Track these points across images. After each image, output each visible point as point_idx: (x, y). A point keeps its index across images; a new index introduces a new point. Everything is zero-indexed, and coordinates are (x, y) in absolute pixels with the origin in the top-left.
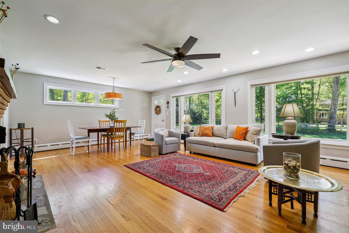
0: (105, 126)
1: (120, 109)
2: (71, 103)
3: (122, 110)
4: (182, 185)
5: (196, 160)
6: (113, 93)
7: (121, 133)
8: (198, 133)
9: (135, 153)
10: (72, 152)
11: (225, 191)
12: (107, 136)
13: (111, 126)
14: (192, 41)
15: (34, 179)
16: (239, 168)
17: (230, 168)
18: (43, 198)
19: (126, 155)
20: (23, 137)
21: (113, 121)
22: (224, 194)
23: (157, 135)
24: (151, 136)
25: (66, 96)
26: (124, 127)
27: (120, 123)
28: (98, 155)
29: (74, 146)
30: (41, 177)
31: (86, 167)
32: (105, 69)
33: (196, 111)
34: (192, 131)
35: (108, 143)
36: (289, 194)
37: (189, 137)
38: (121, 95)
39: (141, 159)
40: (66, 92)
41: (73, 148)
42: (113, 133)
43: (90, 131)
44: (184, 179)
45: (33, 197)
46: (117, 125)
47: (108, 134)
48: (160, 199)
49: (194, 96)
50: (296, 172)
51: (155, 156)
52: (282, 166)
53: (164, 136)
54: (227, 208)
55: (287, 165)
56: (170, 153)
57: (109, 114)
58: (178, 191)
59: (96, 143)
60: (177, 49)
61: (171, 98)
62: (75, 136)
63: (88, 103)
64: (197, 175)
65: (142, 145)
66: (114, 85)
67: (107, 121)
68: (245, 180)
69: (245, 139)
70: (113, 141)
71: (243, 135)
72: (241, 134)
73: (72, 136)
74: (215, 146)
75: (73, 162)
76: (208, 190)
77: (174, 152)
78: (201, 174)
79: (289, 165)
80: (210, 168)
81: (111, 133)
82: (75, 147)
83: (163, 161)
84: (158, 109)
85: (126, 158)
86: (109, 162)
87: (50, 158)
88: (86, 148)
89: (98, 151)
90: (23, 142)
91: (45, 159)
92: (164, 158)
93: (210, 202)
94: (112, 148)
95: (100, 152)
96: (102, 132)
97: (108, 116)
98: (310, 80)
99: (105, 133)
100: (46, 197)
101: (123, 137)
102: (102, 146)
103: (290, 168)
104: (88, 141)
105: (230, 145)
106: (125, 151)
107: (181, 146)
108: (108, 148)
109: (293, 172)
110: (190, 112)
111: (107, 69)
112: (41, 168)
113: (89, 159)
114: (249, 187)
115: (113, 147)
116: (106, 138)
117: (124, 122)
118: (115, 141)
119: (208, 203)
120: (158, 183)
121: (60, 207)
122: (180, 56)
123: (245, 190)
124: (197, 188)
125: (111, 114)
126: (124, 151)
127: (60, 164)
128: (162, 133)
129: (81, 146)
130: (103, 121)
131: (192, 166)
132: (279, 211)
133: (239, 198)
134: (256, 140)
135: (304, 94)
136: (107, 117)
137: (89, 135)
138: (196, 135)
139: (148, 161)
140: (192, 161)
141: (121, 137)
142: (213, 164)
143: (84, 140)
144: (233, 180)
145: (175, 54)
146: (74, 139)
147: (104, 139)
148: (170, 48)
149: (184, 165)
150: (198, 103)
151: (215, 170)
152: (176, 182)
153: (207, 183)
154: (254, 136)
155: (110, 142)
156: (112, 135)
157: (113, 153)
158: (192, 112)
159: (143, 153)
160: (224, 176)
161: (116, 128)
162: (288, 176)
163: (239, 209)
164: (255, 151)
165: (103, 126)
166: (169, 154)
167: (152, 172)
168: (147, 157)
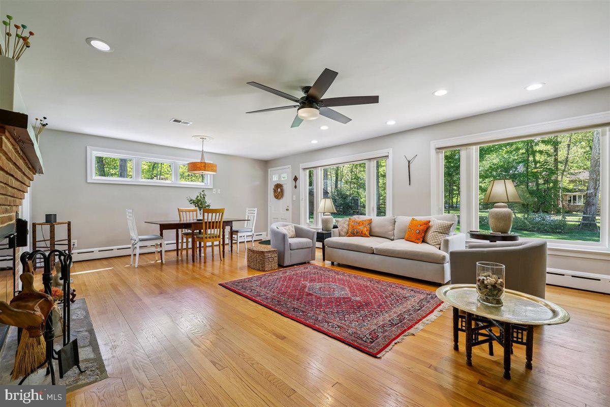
0: (188, 219)
1: (214, 190)
2: (131, 179)
3: (217, 191)
4: (313, 316)
5: (340, 277)
6: (202, 163)
7: (216, 230)
8: (345, 230)
9: (239, 265)
10: (134, 262)
11: (383, 326)
12: (192, 235)
13: (198, 219)
14: (328, 76)
15: (72, 304)
16: (412, 290)
17: (397, 290)
18: (87, 333)
19: (224, 268)
20: (54, 237)
21: (202, 210)
22: (380, 330)
23: (275, 233)
24: (267, 236)
25: (124, 168)
26: (220, 220)
27: (214, 214)
28: (178, 268)
29: (138, 251)
30: (84, 302)
31: (156, 286)
32: (187, 123)
33: (348, 193)
34: (335, 227)
35: (193, 248)
36: (487, 331)
37: (331, 237)
38: (216, 166)
39: (248, 274)
40: (124, 162)
41: (135, 255)
42: (202, 231)
43: (164, 227)
44: (317, 307)
45: (71, 332)
46: (209, 218)
47: (193, 232)
48: (274, 337)
49: (343, 167)
50: (497, 294)
51: (272, 270)
52: (475, 285)
53: (286, 235)
54: (383, 353)
55: (483, 281)
56: (297, 264)
57: (194, 199)
58: (306, 326)
59: (174, 247)
60: (306, 89)
61: (301, 171)
62: (139, 235)
63: (162, 179)
64: (339, 301)
65: (250, 251)
66: (203, 150)
67: (193, 211)
68: (418, 310)
69: (424, 241)
70: (202, 244)
71: (421, 233)
72: (417, 231)
73: (134, 235)
74: (373, 253)
75: (136, 279)
76: (355, 324)
77: (305, 263)
78: (346, 300)
79: (486, 282)
80: (362, 289)
81: (198, 231)
82: (140, 254)
83: (285, 277)
84: (279, 190)
85: (224, 273)
86: (194, 278)
87: (97, 272)
88: (157, 256)
89: (178, 261)
90: (55, 245)
91: (89, 273)
92: (286, 272)
93: (355, 343)
94: (200, 256)
95: (180, 262)
96: (184, 230)
97: (194, 202)
98: (552, 136)
99: (190, 231)
100: (91, 332)
101: (219, 237)
102: (184, 252)
103: (487, 288)
104: (161, 244)
105: (398, 250)
106: (221, 260)
107: (316, 252)
108: (193, 256)
109: (492, 294)
110: (336, 194)
111: (191, 123)
112: (83, 288)
113: (163, 274)
114: (424, 320)
115: (203, 255)
116: (190, 240)
117: (220, 211)
118: (205, 244)
119: (352, 344)
120: (273, 312)
121: (114, 347)
122: (310, 100)
123: (417, 326)
124: (337, 322)
125: (199, 198)
126: (219, 262)
127: (115, 282)
128: (283, 230)
129: (149, 253)
130: (186, 210)
131: (333, 285)
132: (468, 358)
133: (405, 337)
134: (442, 242)
135: (539, 162)
136: (191, 203)
137: (161, 234)
138: (343, 233)
139: (259, 278)
140: (334, 278)
141: (216, 237)
142: (369, 283)
143: (153, 243)
144: (399, 309)
145: (302, 98)
146: (137, 240)
147: (187, 240)
148: (293, 88)
149: (320, 284)
150: (352, 179)
151: (370, 293)
152: (303, 312)
153: (354, 313)
154: (439, 235)
155: (198, 246)
156: (200, 232)
157: (203, 264)
158: (341, 194)
159: (252, 264)
160: (385, 302)
161: (206, 223)
162: (484, 300)
163: (402, 354)
164: (440, 261)
165: (185, 219)
166: (295, 266)
167: (265, 295)
168: (259, 270)
